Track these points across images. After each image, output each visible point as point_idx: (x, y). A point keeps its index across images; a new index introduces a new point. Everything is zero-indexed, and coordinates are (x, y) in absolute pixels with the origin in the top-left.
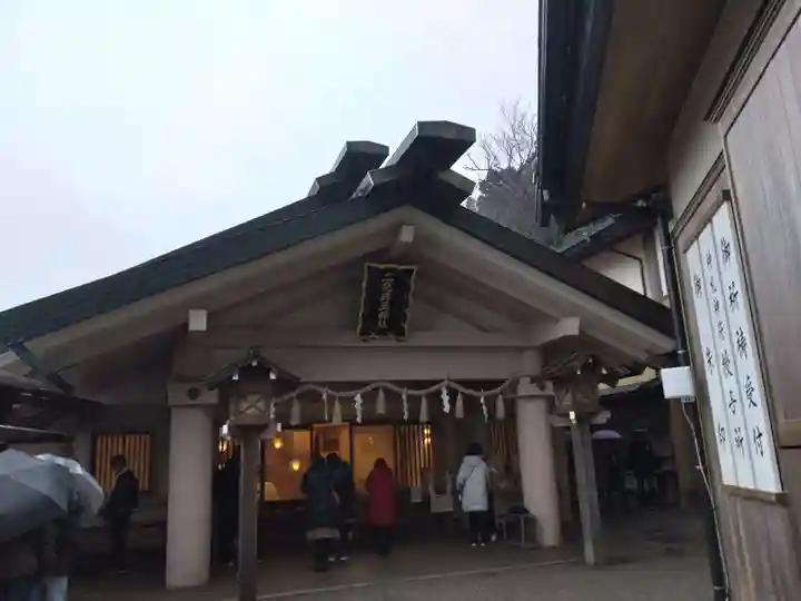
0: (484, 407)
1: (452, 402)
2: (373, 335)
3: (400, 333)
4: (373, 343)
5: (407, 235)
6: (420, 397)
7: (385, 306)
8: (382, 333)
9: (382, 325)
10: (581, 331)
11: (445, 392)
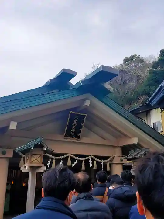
0: (102, 166)
1: (93, 163)
2: (69, 137)
3: (78, 137)
4: (69, 140)
5: (87, 103)
6: (82, 161)
7: (74, 127)
8: (72, 136)
9: (72, 134)
10: (138, 143)
11: (90, 159)
